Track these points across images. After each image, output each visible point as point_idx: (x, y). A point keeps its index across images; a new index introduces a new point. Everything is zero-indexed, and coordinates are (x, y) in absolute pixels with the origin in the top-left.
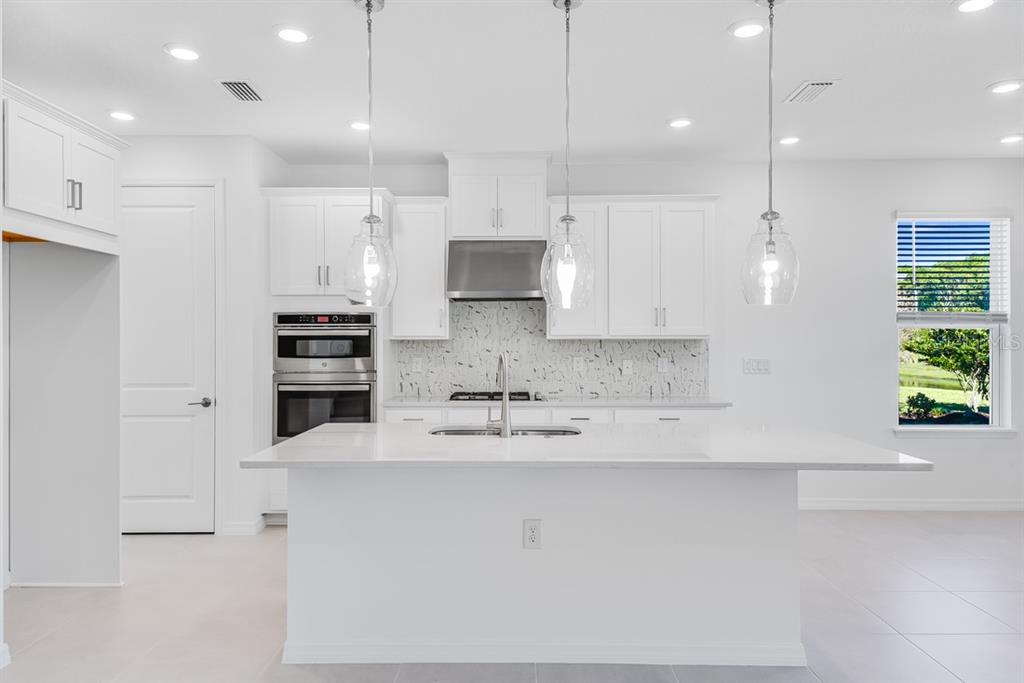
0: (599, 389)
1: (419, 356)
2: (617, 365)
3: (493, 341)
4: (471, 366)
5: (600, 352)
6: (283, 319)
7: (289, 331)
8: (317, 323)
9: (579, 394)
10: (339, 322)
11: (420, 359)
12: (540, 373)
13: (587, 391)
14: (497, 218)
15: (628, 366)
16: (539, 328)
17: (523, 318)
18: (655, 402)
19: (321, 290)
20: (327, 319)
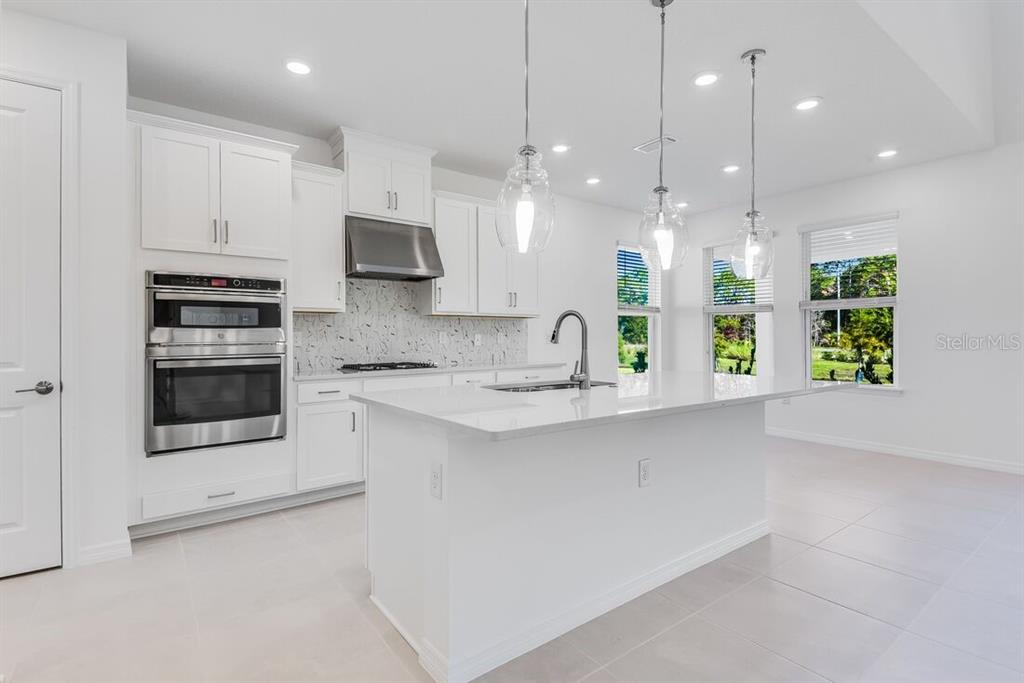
0: (458, 358)
2: (471, 338)
3: (373, 316)
4: (351, 340)
5: (458, 327)
6: (159, 279)
7: (167, 293)
8: (211, 286)
10: (240, 287)
12: (413, 345)
14: (392, 199)
15: (478, 339)
16: (412, 306)
17: (399, 297)
19: (216, 249)
20: (224, 283)
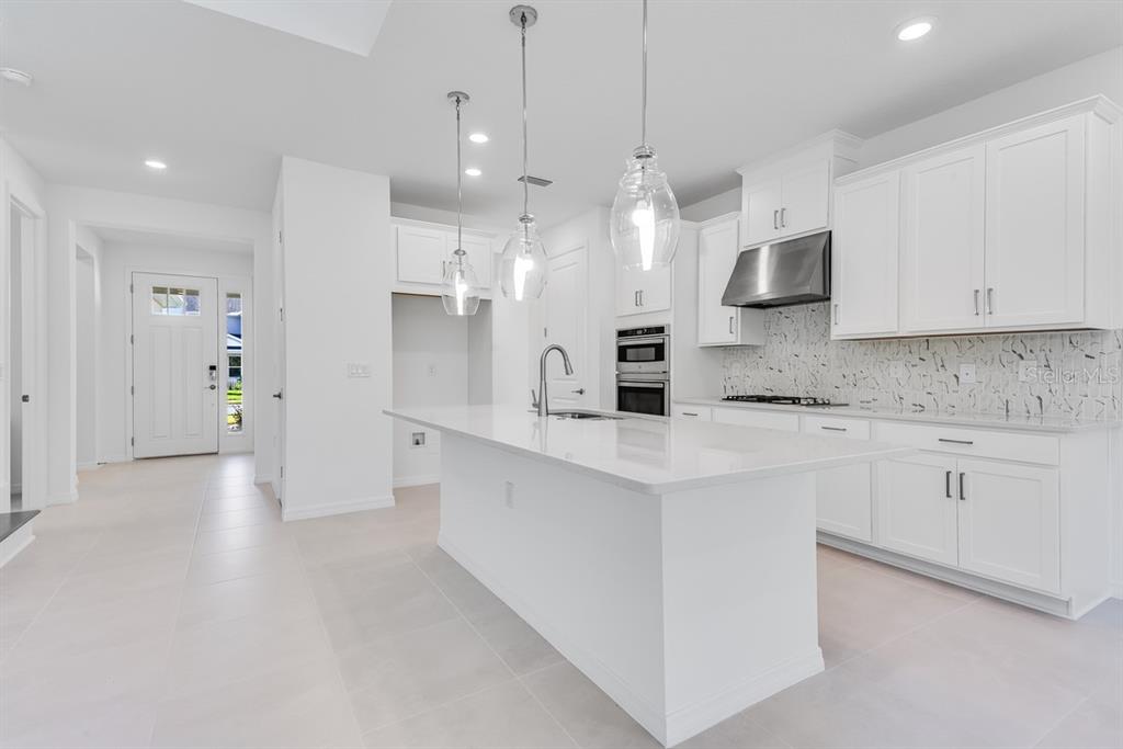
0: (925, 400)
1: (738, 361)
2: (951, 371)
3: (801, 345)
4: (780, 371)
5: (927, 355)
6: (622, 334)
7: (623, 342)
8: (637, 335)
9: (898, 405)
11: (738, 365)
13: (908, 402)
14: (780, 217)
15: (968, 373)
18: (1013, 422)
19: (638, 310)
20: (641, 332)
